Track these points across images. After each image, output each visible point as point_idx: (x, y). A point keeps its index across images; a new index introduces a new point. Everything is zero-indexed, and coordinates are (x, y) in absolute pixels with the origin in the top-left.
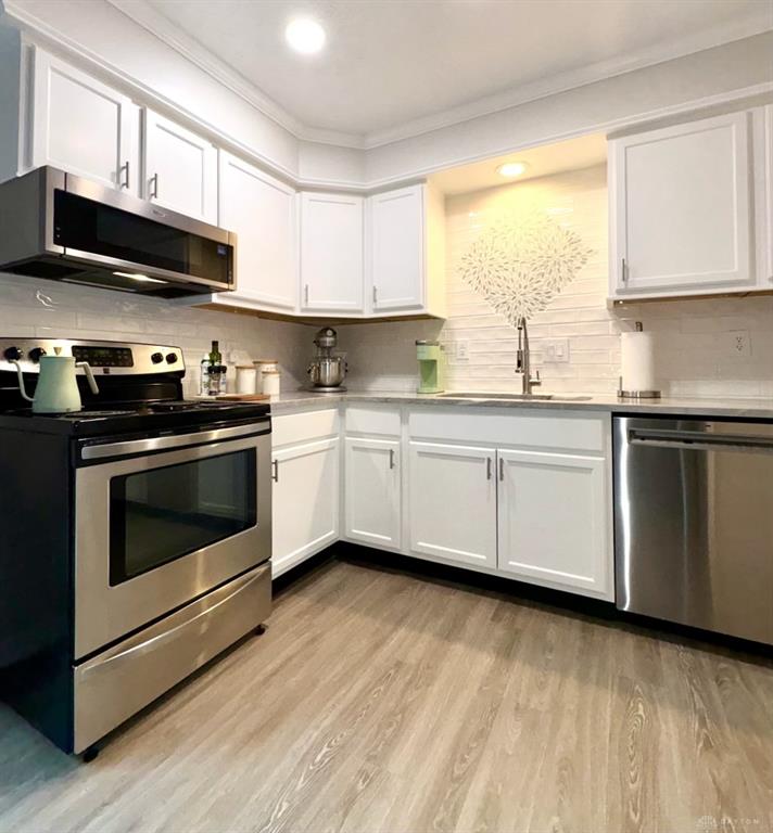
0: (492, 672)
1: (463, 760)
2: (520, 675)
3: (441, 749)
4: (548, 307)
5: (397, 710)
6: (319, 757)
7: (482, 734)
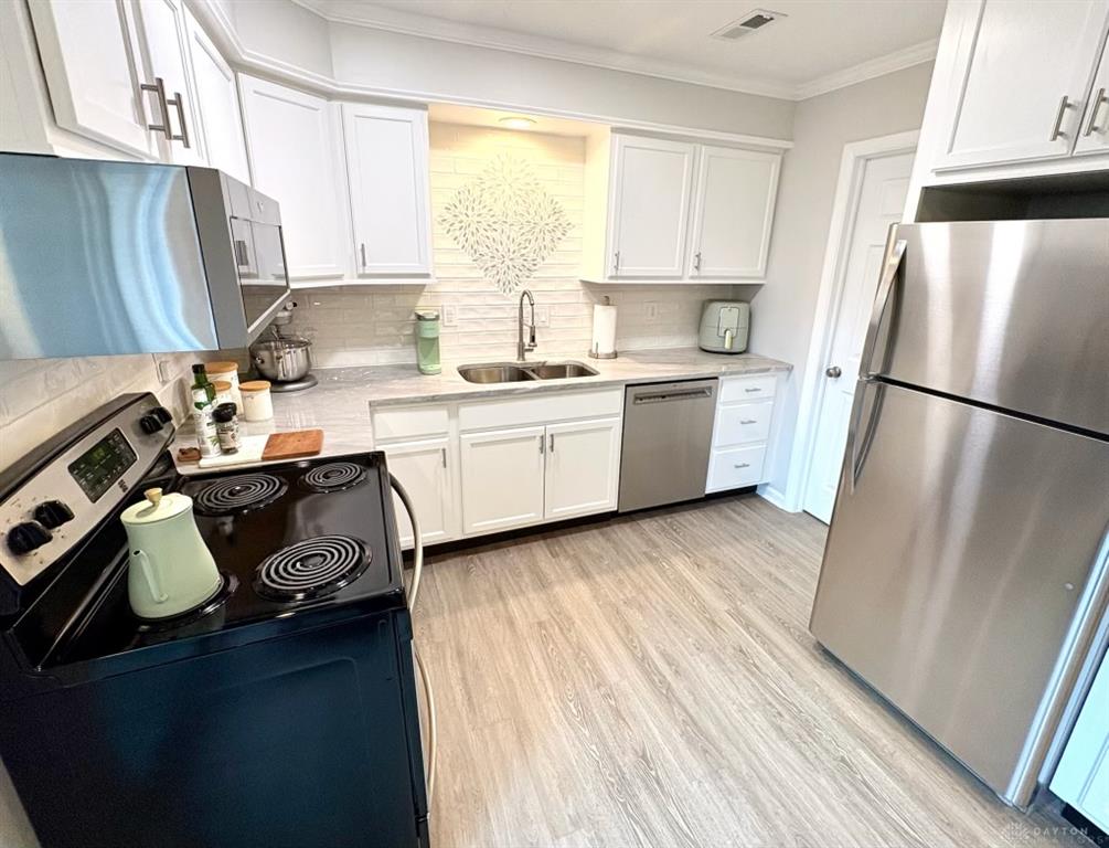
0: (591, 590)
1: (635, 647)
2: (605, 582)
3: (620, 650)
4: (535, 274)
5: (577, 651)
6: (574, 711)
7: (628, 629)
